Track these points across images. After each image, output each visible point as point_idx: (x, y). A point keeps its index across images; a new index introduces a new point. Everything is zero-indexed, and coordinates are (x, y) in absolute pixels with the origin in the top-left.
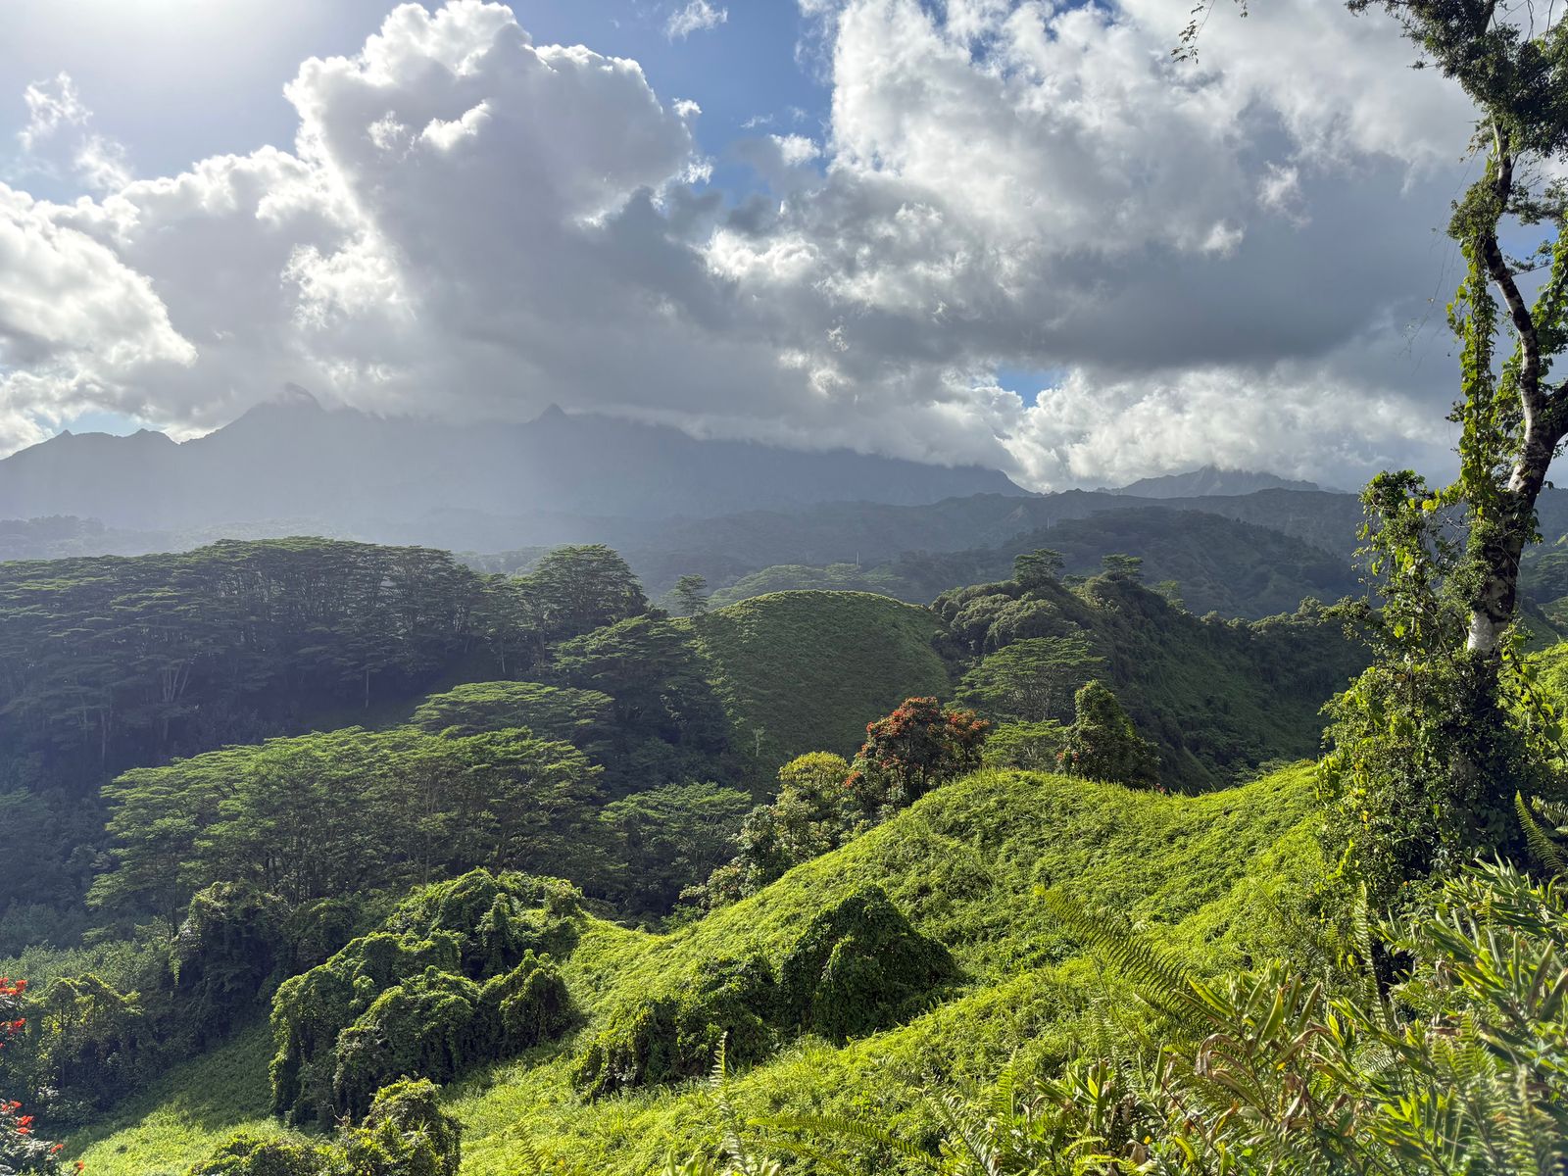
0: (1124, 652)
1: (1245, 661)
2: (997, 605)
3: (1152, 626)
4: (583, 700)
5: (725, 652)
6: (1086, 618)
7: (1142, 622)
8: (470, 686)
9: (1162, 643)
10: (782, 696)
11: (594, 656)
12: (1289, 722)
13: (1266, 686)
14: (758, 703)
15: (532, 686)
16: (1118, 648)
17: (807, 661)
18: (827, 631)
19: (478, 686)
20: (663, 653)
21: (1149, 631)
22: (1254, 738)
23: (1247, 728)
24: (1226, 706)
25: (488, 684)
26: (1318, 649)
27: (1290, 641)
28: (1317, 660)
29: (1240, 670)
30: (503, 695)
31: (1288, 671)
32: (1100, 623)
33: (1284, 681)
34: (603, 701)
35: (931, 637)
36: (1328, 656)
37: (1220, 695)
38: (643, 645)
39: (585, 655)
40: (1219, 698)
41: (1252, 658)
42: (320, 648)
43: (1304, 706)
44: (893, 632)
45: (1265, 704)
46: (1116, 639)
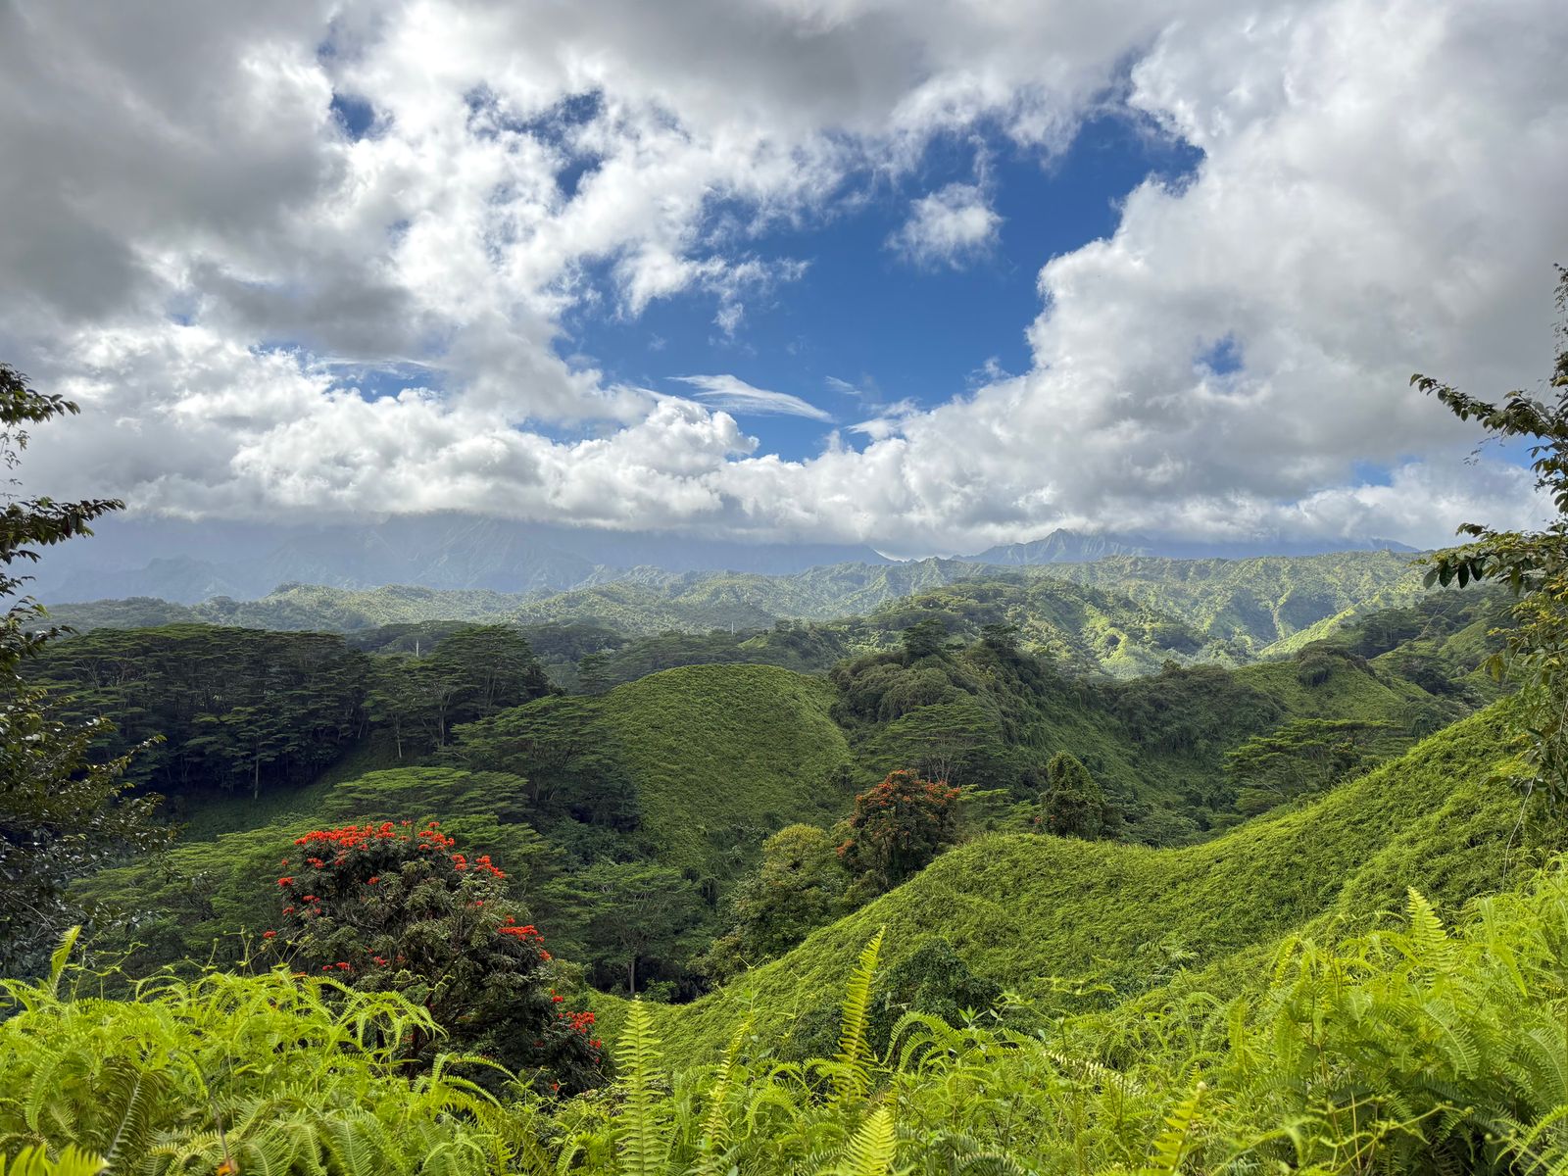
0: (1008, 716)
1: (1114, 721)
2: (890, 675)
3: (1029, 690)
4: (496, 783)
5: (632, 729)
6: (973, 684)
7: (1020, 686)
8: (378, 774)
9: (1039, 706)
10: (691, 770)
11: (504, 738)
12: (1158, 778)
13: (1135, 744)
14: (668, 778)
15: (443, 770)
16: (1004, 713)
17: (713, 734)
18: (729, 704)
19: (387, 773)
20: (575, 732)
21: (1027, 695)
22: (1129, 795)
23: (1121, 785)
24: (1100, 764)
25: (397, 770)
26: (1180, 709)
27: (1153, 702)
28: (1179, 719)
29: (1110, 729)
30: (415, 782)
31: (1154, 729)
32: (984, 689)
33: (1150, 740)
34: (517, 783)
35: (828, 707)
36: (1189, 714)
37: (1095, 754)
38: (555, 725)
39: (494, 736)
40: (1094, 758)
41: (1120, 719)
42: (209, 739)
43: (1170, 763)
44: (793, 703)
45: (1134, 762)
46: (999, 704)
